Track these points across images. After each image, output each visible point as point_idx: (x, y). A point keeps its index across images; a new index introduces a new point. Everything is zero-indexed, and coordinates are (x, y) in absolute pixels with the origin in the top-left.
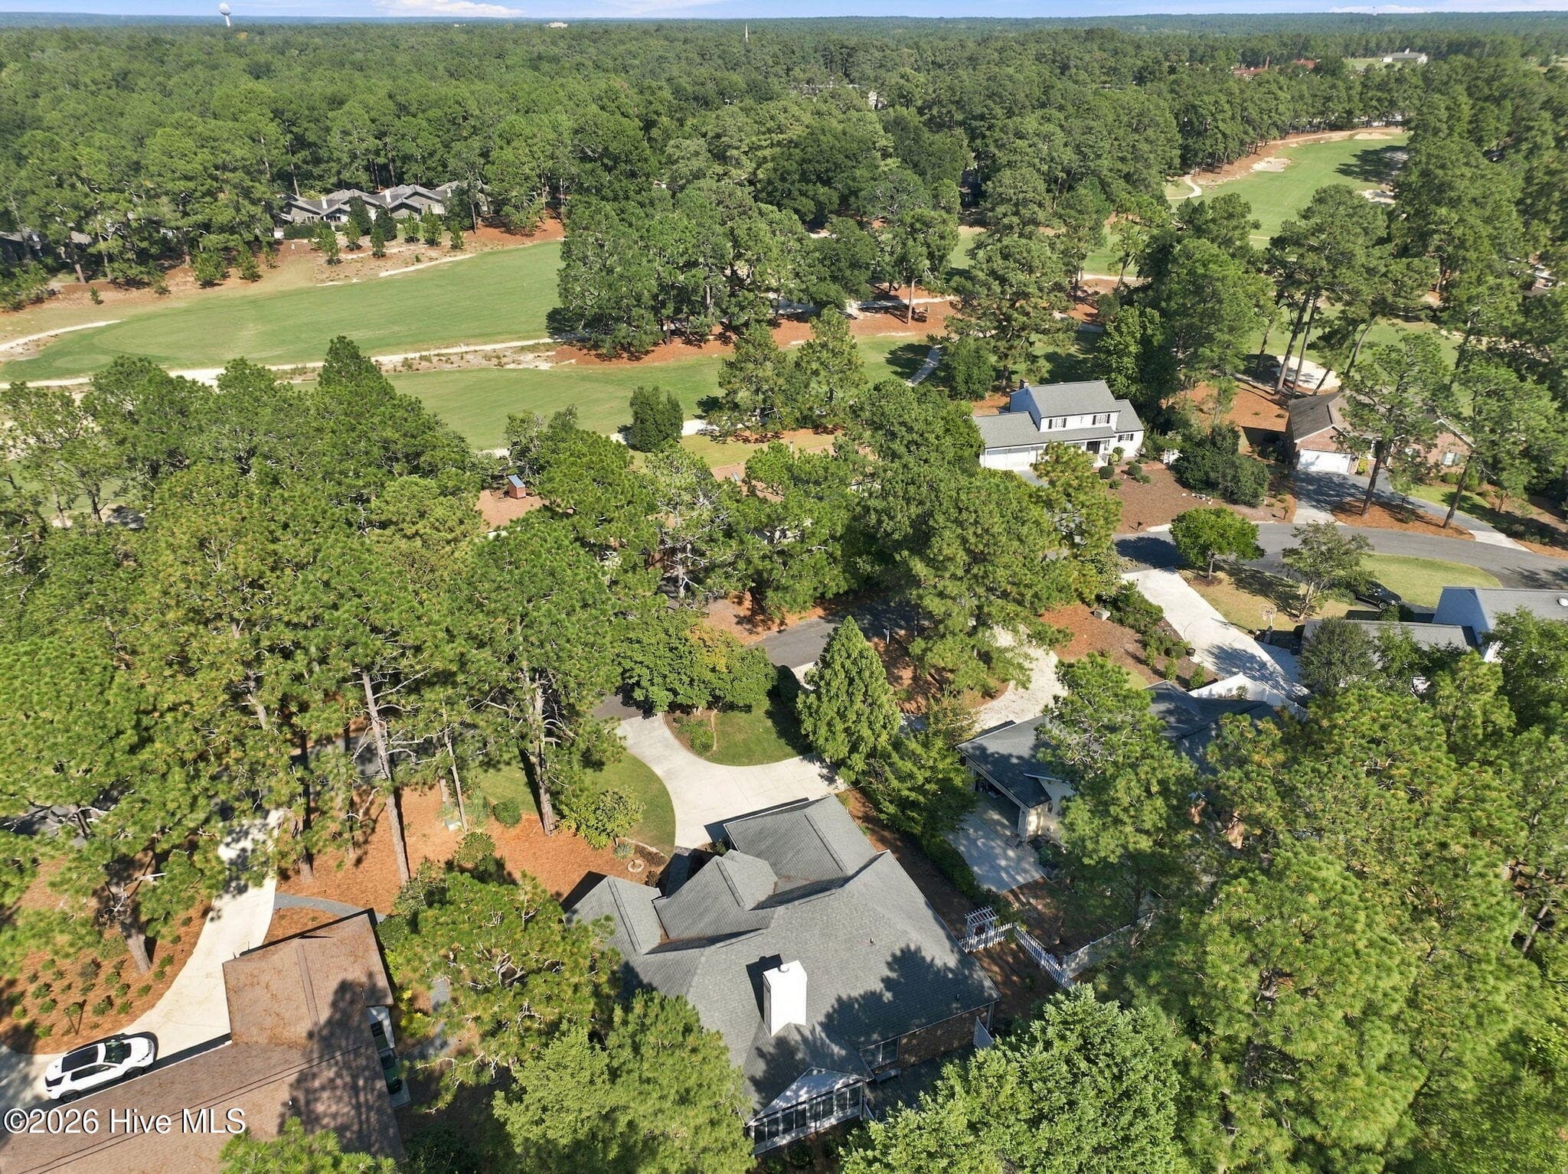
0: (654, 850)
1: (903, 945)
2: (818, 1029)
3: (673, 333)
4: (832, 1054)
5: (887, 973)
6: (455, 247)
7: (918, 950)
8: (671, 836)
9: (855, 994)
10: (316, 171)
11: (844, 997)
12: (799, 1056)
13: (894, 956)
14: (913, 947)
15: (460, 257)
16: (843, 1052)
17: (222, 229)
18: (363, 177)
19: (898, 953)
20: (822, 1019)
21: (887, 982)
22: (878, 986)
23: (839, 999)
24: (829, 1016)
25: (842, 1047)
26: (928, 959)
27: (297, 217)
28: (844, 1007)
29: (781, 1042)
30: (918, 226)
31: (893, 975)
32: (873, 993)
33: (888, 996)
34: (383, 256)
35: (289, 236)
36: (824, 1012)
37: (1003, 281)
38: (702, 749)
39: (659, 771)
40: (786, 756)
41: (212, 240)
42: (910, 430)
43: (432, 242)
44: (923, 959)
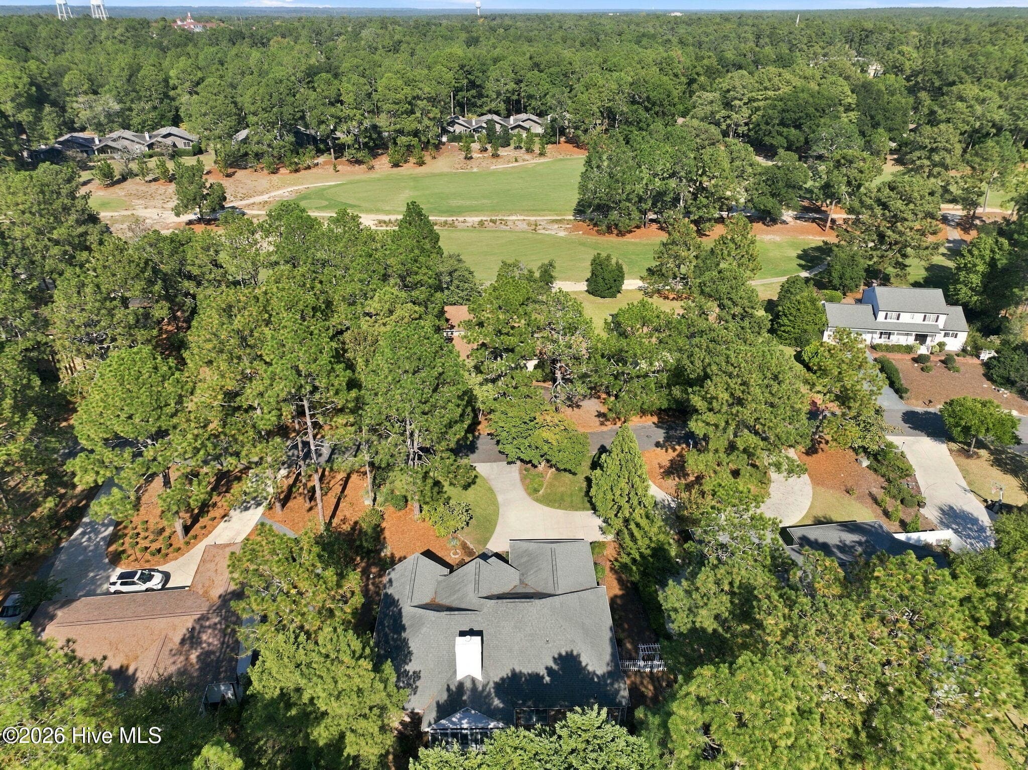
0: (471, 546)
1: (569, 650)
2: (492, 685)
4: (490, 704)
5: (551, 664)
6: (542, 154)
7: (579, 655)
8: (486, 541)
9: (525, 671)
10: (479, 103)
11: (517, 670)
12: (465, 698)
13: (560, 655)
14: (575, 653)
15: (542, 160)
16: (501, 705)
17: (409, 134)
18: (502, 106)
19: (564, 653)
20: (497, 679)
21: (549, 670)
22: (543, 672)
23: (513, 672)
24: (502, 679)
25: (503, 702)
26: (584, 664)
27: (458, 129)
28: (515, 677)
29: (461, 685)
31: (555, 667)
32: (537, 675)
33: (547, 679)
34: (498, 156)
35: (450, 141)
36: (500, 676)
38: (533, 492)
39: (500, 498)
40: (584, 509)
41: (403, 140)
42: (735, 304)
43: (529, 150)
44: (580, 662)
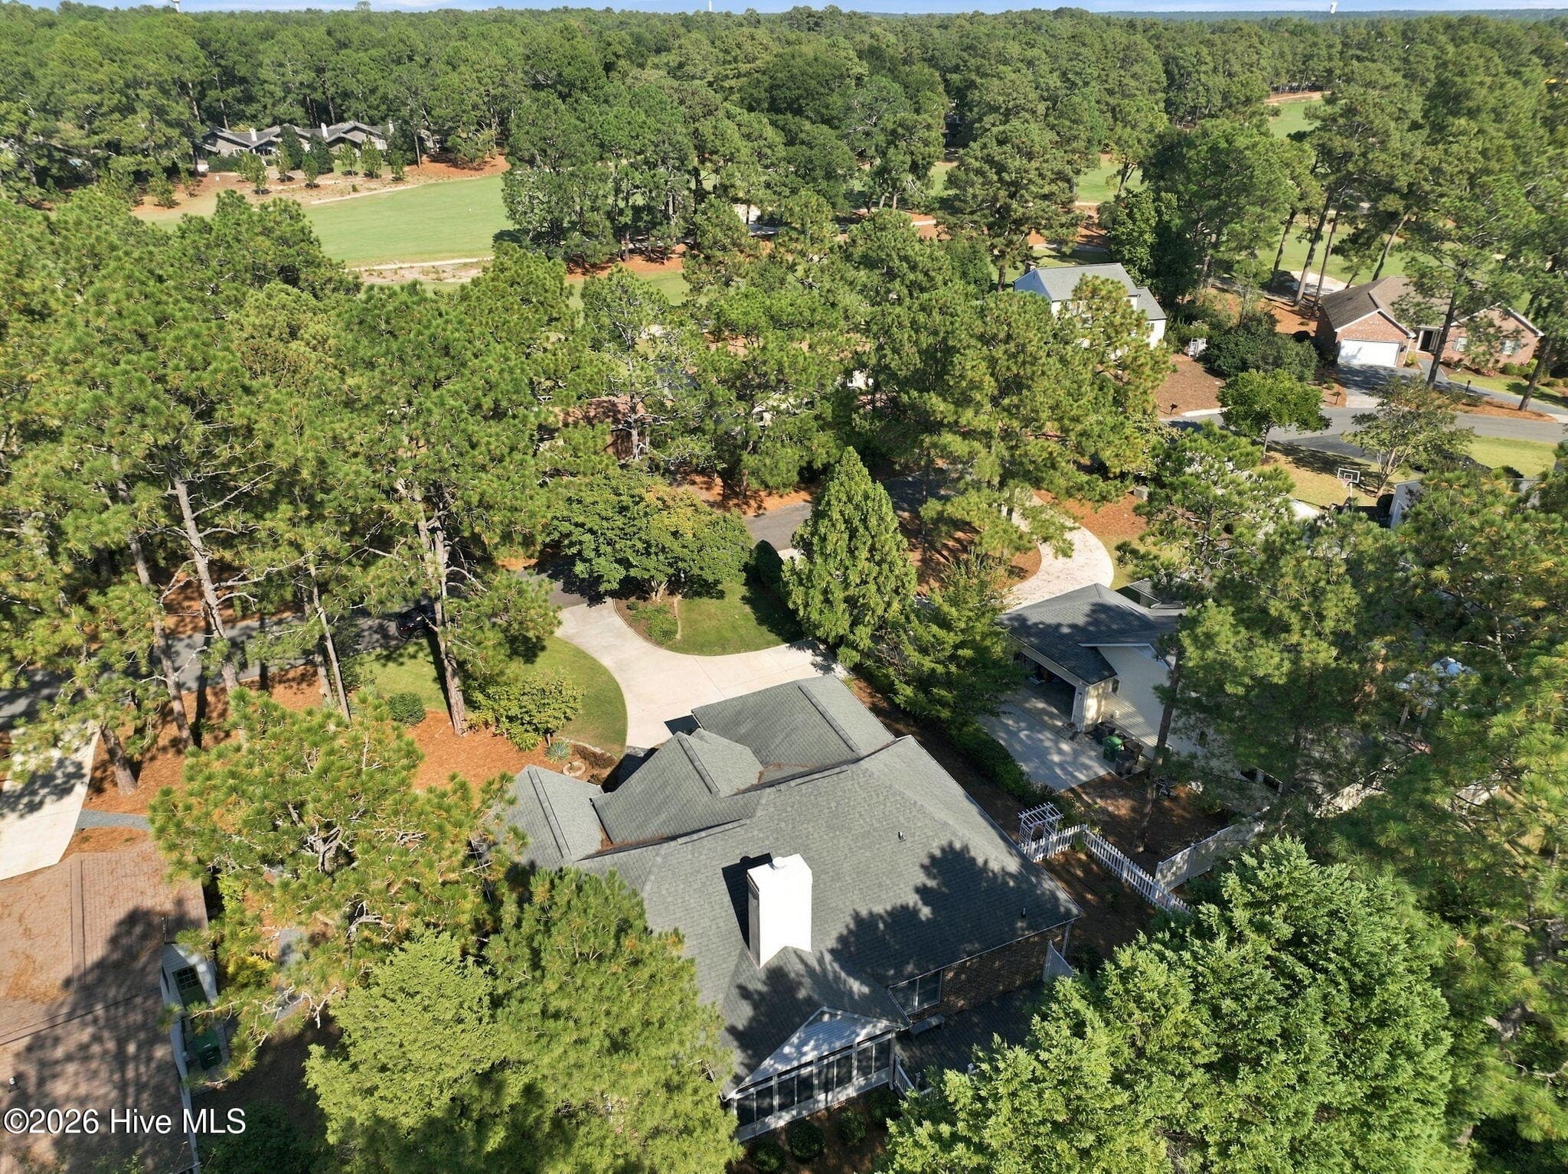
0: (598, 750)
1: (944, 843)
2: (828, 958)
3: (631, 251)
4: (851, 991)
5: (921, 878)
6: (398, 179)
7: (966, 849)
8: (621, 735)
9: (878, 909)
10: (250, 110)
11: (864, 913)
12: (802, 994)
13: (932, 857)
14: (958, 846)
15: (401, 187)
16: (866, 990)
17: (133, 151)
18: (299, 112)
19: (938, 853)
20: (831, 943)
21: (922, 891)
22: (912, 899)
23: (857, 917)
24: (841, 939)
25: (863, 983)
26: (980, 861)
27: (224, 149)
28: (864, 926)
29: (776, 975)
30: (900, 130)
31: (931, 883)
32: (905, 908)
33: (926, 912)
34: (317, 186)
35: (214, 169)
36: (835, 934)
37: (1001, 169)
38: (663, 637)
39: (607, 661)
40: (768, 645)
41: (124, 163)
43: (370, 175)
44: (973, 860)
